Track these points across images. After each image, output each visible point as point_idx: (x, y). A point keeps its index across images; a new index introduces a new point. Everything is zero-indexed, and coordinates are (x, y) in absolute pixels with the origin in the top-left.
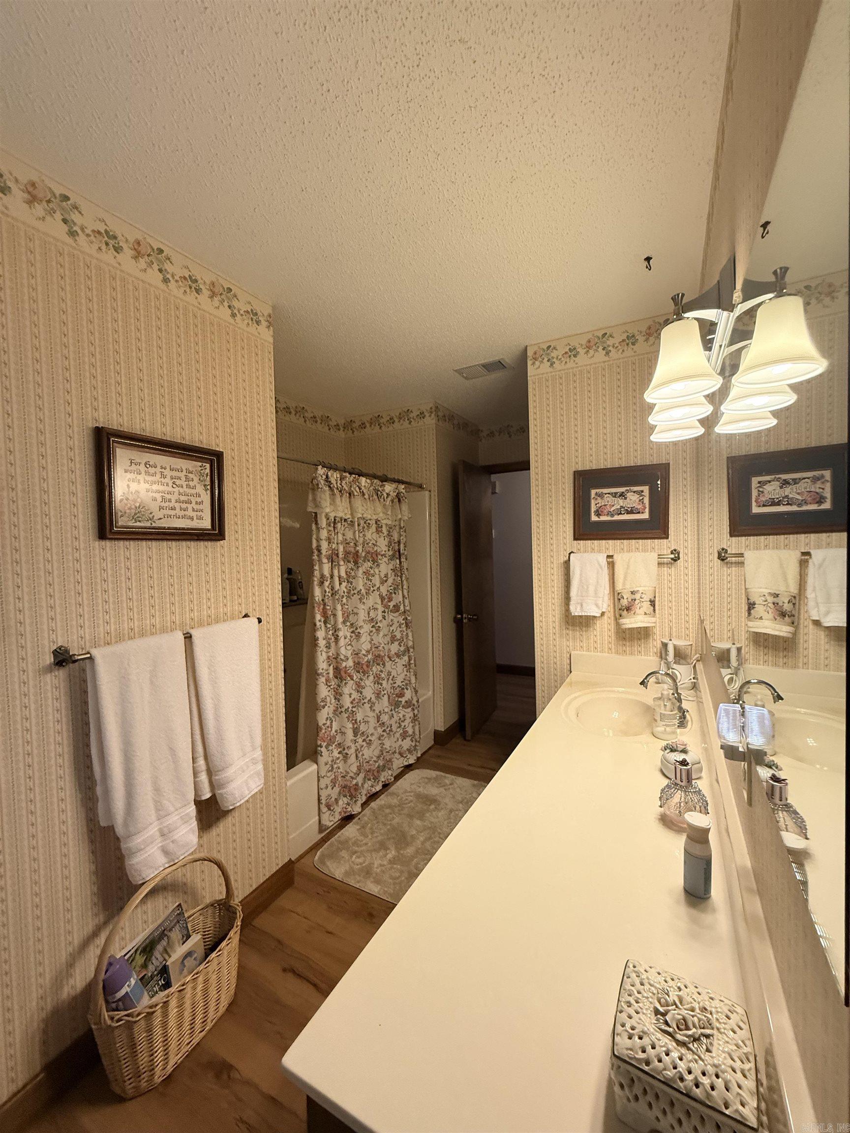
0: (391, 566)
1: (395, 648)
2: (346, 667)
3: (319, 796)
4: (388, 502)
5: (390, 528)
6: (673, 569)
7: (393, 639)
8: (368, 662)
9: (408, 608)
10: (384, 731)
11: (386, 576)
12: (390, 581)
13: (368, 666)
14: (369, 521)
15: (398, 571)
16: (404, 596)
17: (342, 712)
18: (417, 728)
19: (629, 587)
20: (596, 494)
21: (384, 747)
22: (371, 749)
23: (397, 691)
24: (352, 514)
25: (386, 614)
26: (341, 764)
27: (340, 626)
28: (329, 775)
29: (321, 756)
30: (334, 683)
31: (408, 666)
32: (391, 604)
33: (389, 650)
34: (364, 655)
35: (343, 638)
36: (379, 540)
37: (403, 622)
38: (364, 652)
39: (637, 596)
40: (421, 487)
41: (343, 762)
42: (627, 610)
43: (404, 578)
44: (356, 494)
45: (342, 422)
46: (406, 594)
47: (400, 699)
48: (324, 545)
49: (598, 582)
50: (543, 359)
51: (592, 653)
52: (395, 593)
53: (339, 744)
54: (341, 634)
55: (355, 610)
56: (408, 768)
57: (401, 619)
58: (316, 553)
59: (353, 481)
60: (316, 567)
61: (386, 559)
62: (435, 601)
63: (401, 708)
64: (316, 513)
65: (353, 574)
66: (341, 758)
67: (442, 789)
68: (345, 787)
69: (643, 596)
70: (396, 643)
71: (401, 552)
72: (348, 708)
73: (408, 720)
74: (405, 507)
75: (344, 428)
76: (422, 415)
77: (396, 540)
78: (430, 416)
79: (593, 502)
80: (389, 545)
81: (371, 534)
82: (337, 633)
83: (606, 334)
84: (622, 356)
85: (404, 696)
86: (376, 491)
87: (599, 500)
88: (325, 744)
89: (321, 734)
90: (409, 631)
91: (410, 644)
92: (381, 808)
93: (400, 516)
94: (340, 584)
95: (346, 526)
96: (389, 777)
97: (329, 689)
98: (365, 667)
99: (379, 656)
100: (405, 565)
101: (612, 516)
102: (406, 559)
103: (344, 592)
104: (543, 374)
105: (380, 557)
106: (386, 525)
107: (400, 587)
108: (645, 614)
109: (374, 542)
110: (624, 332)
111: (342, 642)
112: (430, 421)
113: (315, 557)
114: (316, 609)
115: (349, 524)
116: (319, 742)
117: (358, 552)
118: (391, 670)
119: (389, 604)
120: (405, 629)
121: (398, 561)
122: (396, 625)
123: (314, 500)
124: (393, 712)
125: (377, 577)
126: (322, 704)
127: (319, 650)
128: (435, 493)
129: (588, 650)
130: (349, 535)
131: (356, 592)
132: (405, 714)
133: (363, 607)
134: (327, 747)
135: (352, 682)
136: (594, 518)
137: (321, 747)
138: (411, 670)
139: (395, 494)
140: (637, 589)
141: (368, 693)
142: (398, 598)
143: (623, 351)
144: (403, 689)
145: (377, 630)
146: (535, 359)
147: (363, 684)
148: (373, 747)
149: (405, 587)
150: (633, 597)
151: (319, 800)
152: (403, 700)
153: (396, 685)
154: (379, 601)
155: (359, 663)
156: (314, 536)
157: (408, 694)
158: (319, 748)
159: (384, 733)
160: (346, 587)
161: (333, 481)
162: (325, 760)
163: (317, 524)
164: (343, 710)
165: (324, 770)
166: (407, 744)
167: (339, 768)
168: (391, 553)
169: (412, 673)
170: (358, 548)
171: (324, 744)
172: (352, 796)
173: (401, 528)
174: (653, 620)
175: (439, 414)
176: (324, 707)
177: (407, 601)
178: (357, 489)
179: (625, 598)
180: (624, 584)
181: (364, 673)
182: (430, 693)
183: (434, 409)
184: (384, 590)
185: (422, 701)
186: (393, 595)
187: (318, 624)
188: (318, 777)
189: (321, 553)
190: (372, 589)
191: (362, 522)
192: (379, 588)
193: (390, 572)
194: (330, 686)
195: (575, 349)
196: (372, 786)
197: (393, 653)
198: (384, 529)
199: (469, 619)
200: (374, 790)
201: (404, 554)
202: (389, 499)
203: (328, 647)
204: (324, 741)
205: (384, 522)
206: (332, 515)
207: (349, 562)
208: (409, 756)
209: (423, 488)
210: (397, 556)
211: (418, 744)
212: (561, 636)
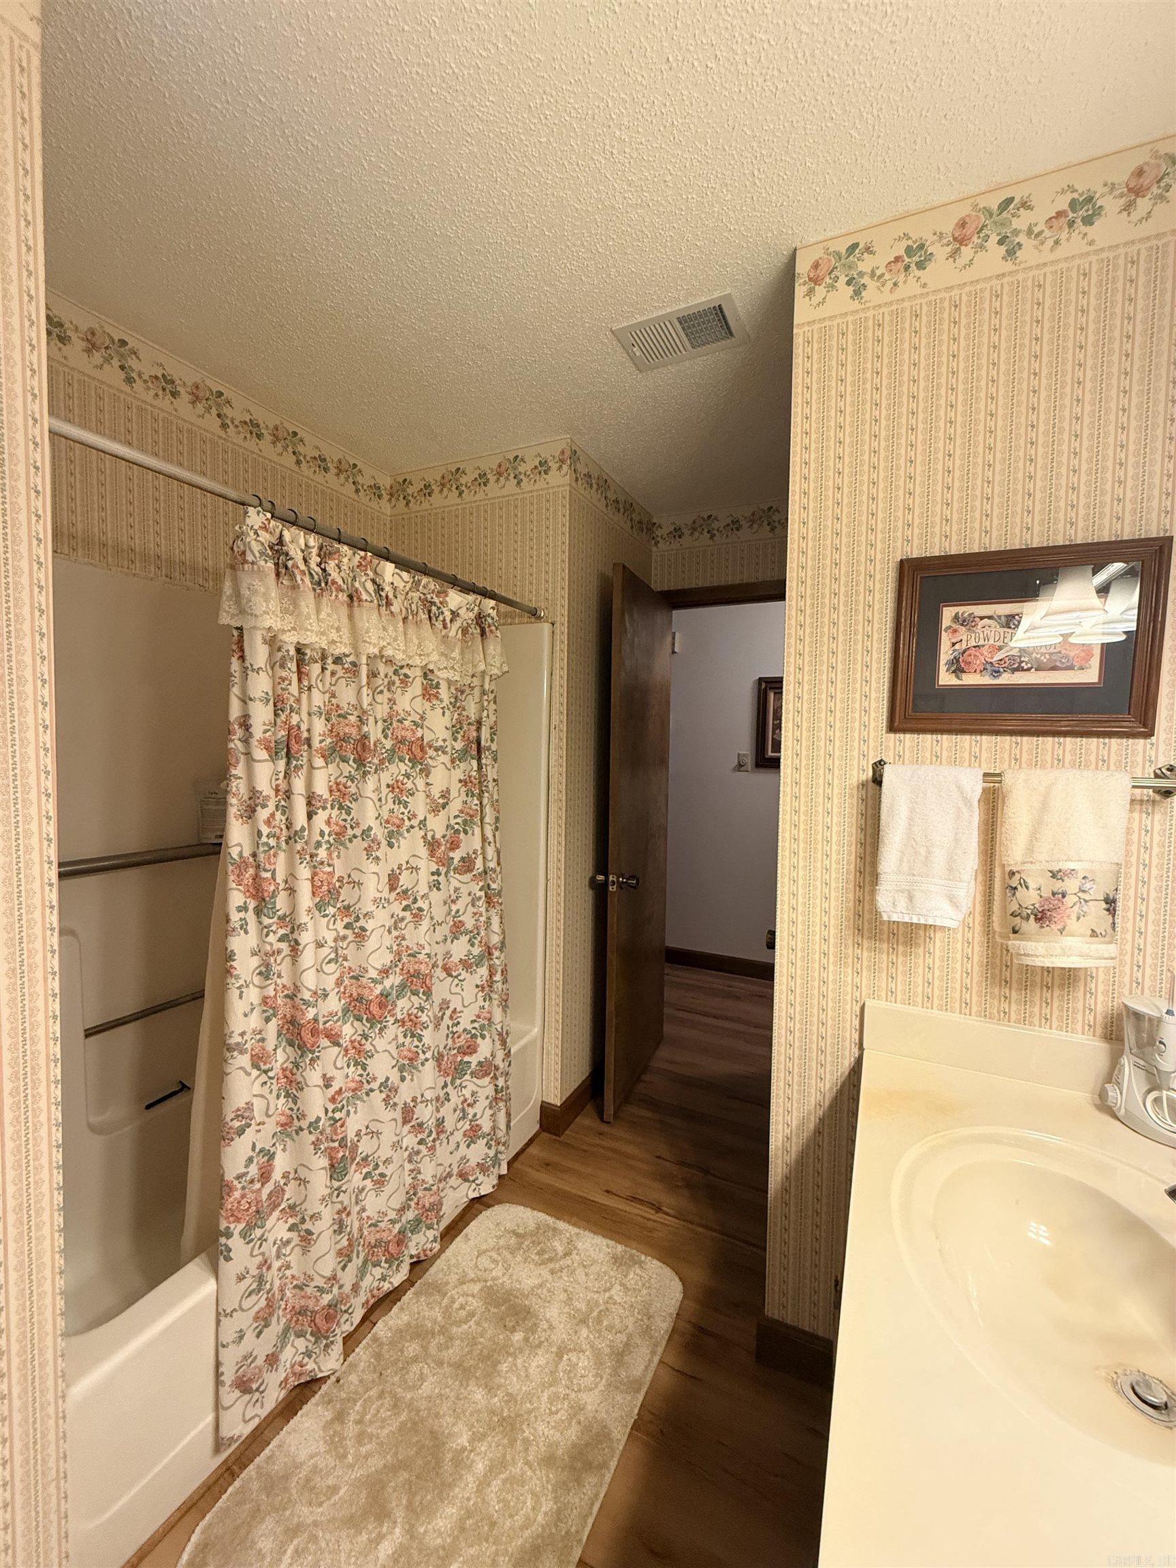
0: (458, 774)
1: (460, 949)
2: (316, 1020)
3: (218, 1364)
4: (454, 630)
5: (460, 692)
6: (1158, 817)
7: (457, 929)
8: (385, 995)
9: (492, 865)
10: (421, 1142)
11: (445, 794)
12: (455, 806)
13: (382, 1006)
14: (405, 670)
15: (476, 786)
16: (484, 839)
17: (301, 1129)
18: (502, 1118)
19: (1045, 857)
20: (956, 618)
21: (420, 1177)
22: (384, 1196)
23: (461, 1042)
24: (355, 647)
25: (442, 879)
26: (294, 1258)
27: (304, 918)
28: (247, 1304)
29: (228, 1259)
30: (282, 1058)
31: (487, 988)
32: (457, 855)
33: (448, 955)
34: (374, 981)
35: (312, 947)
36: (429, 714)
37: (479, 894)
38: (373, 974)
39: (1071, 885)
40: (534, 614)
41: (298, 1250)
42: (1037, 919)
43: (485, 801)
44: (364, 596)
45: (385, 482)
46: (489, 834)
47: (466, 1059)
48: (261, 715)
49: (956, 840)
50: (836, 279)
51: (917, 1010)
52: (466, 832)
53: (292, 1207)
54: (306, 938)
55: (356, 876)
56: (478, 1204)
57: (476, 888)
58: (239, 732)
59: (360, 565)
60: (239, 770)
61: (445, 759)
62: (553, 842)
63: (467, 1077)
64: (240, 629)
65: (353, 790)
66: (296, 1240)
67: (544, 1272)
68: (302, 1312)
69: (1088, 886)
70: (464, 939)
71: (483, 743)
72: (318, 1119)
73: (483, 1103)
74: (494, 648)
75: (392, 495)
76: (543, 467)
77: (473, 718)
78: (560, 468)
79: (945, 640)
80: (456, 729)
81: (409, 701)
82: (295, 935)
83: (1012, 199)
84: (1052, 257)
85: (475, 1052)
86: (428, 604)
87: (963, 633)
88: (241, 1226)
89: (230, 1202)
90: (493, 912)
91: (495, 939)
92: (401, 1334)
93: (482, 667)
94: (310, 816)
95: (340, 673)
96: (429, 1246)
97: (264, 1078)
98: (374, 1009)
99: (417, 974)
100: (491, 773)
101: (996, 673)
102: (495, 760)
103: (322, 834)
104: (831, 318)
105: (431, 752)
106: (450, 683)
107: (477, 820)
108: (1094, 934)
109: (417, 718)
110: (1063, 192)
111: (308, 957)
112: (560, 480)
113: (236, 744)
114: (232, 878)
115: (347, 671)
116: (223, 1225)
117: (365, 737)
118: (449, 997)
119: (451, 854)
120: (483, 910)
121: (474, 763)
122: (465, 900)
123: (237, 595)
124: (450, 1089)
125: (420, 797)
126: (236, 1124)
127: (234, 984)
128: (563, 629)
129: (909, 1001)
130: (346, 695)
131: (358, 832)
132: (475, 1089)
133: (373, 867)
134: (244, 1235)
135: (336, 1049)
136: (946, 678)
137: (228, 1235)
138: (494, 996)
139: (472, 615)
140: (1071, 865)
141: (382, 1067)
142: (471, 843)
143: (1057, 242)
144: (474, 1036)
145: (415, 916)
146: (816, 281)
147: (368, 1047)
148: (388, 1189)
149: (487, 819)
150: (1058, 886)
151: (218, 1374)
152: (474, 1060)
153: (460, 1029)
154: (423, 852)
155: (360, 999)
156: (236, 690)
157: (485, 1048)
158: (223, 1240)
159: (422, 1147)
160: (328, 822)
161: (296, 553)
162: (240, 1269)
163: (242, 658)
164: (304, 1124)
165: (234, 1293)
166: (478, 1152)
167: (288, 1267)
168: (459, 745)
169: (495, 1002)
170: (365, 729)
171: (237, 1228)
172: (318, 1335)
173: (483, 693)
174: (1112, 949)
175: (579, 467)
176: (240, 1132)
177: (491, 852)
178: (370, 586)
179: (1032, 885)
180: (1030, 849)
181: (372, 1021)
182: (536, 1030)
183: (568, 453)
184: (438, 826)
185: (519, 1051)
186: (462, 835)
187: (235, 917)
188: (218, 1314)
189: (251, 735)
190: (407, 823)
191: (382, 669)
192: (423, 823)
193: (455, 787)
194: (266, 1072)
195: (921, 247)
196: (383, 1279)
197: (455, 959)
198: (444, 692)
199: (620, 885)
200: (386, 1287)
201: (489, 749)
202: (458, 624)
203: (265, 973)
204: (238, 1220)
205: (443, 674)
206: (290, 640)
207: (344, 760)
208: (481, 1178)
209: (540, 618)
210: (474, 753)
211: (501, 1148)
212: (841, 959)
